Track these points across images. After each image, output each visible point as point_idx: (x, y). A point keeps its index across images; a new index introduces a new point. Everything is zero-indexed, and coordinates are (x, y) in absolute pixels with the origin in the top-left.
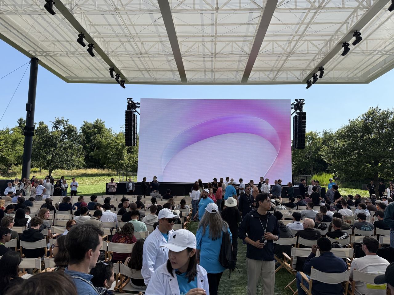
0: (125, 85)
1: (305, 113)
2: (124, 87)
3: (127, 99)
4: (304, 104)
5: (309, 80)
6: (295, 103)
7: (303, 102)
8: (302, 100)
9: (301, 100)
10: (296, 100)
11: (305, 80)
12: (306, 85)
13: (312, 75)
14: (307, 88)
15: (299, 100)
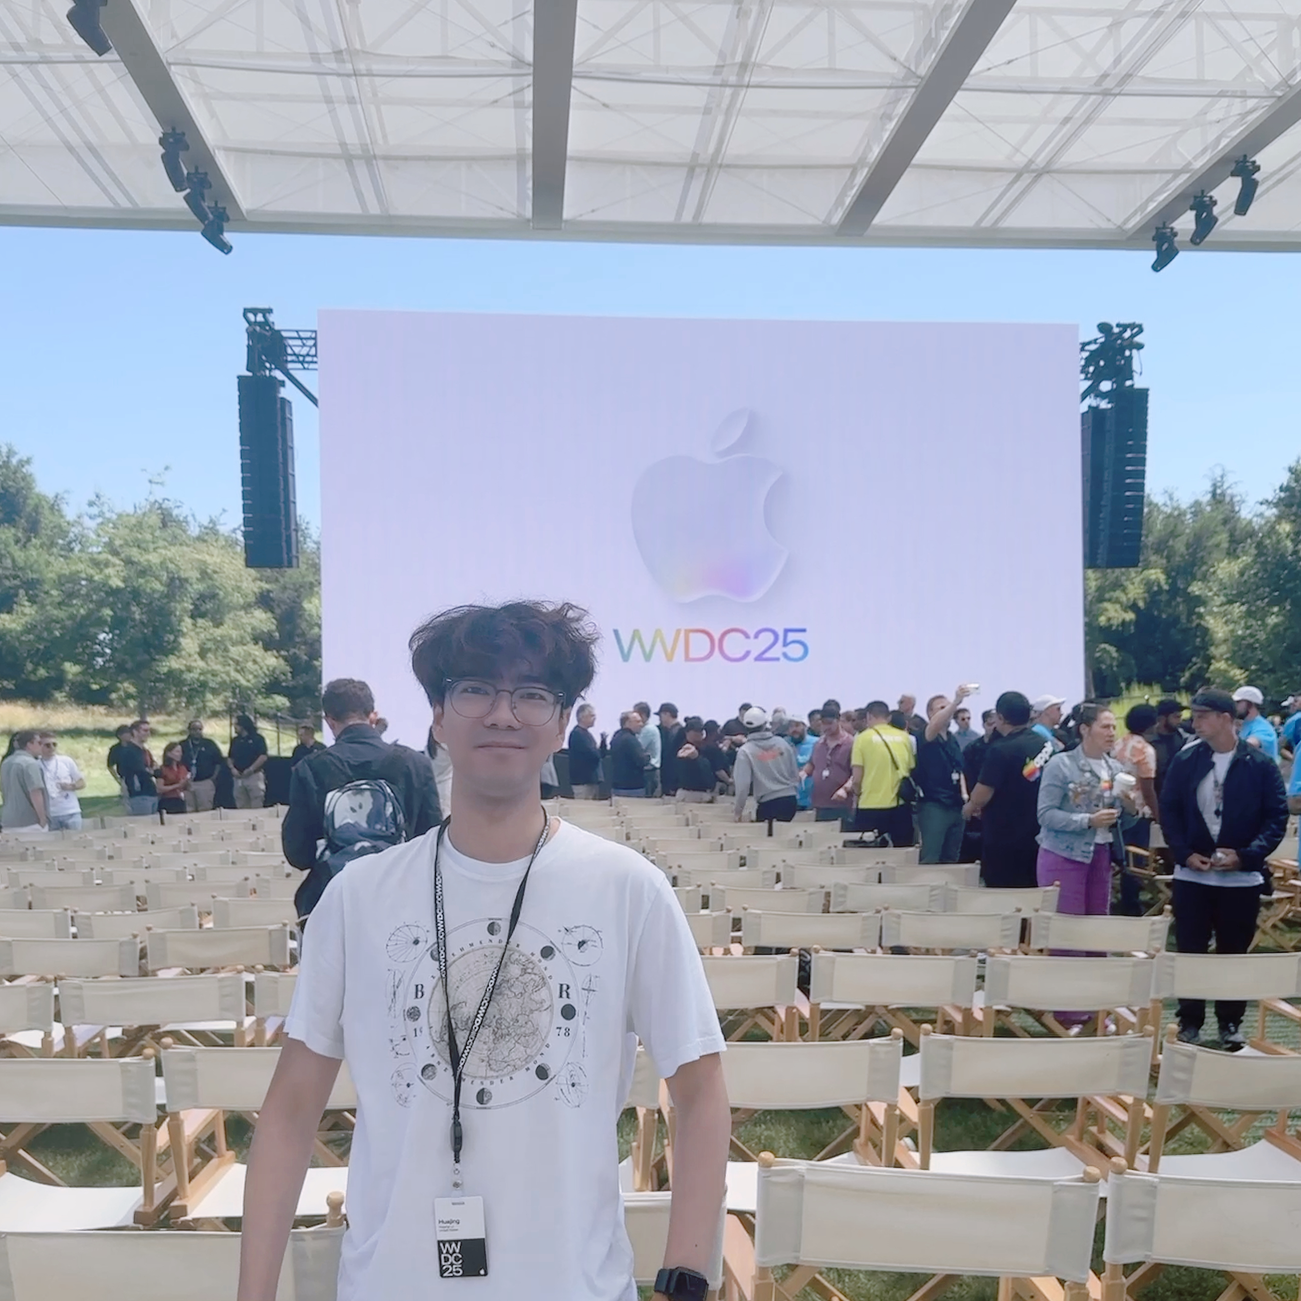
0: (228, 237)
1: (1143, 394)
2: (226, 248)
3: (246, 311)
4: (1140, 347)
5: (1164, 227)
6: (1095, 341)
7: (1133, 336)
8: (1132, 326)
9: (1124, 327)
10: (1104, 328)
11: (1142, 230)
12: (1153, 256)
13: (1191, 201)
14: (1158, 266)
15: (1118, 325)
